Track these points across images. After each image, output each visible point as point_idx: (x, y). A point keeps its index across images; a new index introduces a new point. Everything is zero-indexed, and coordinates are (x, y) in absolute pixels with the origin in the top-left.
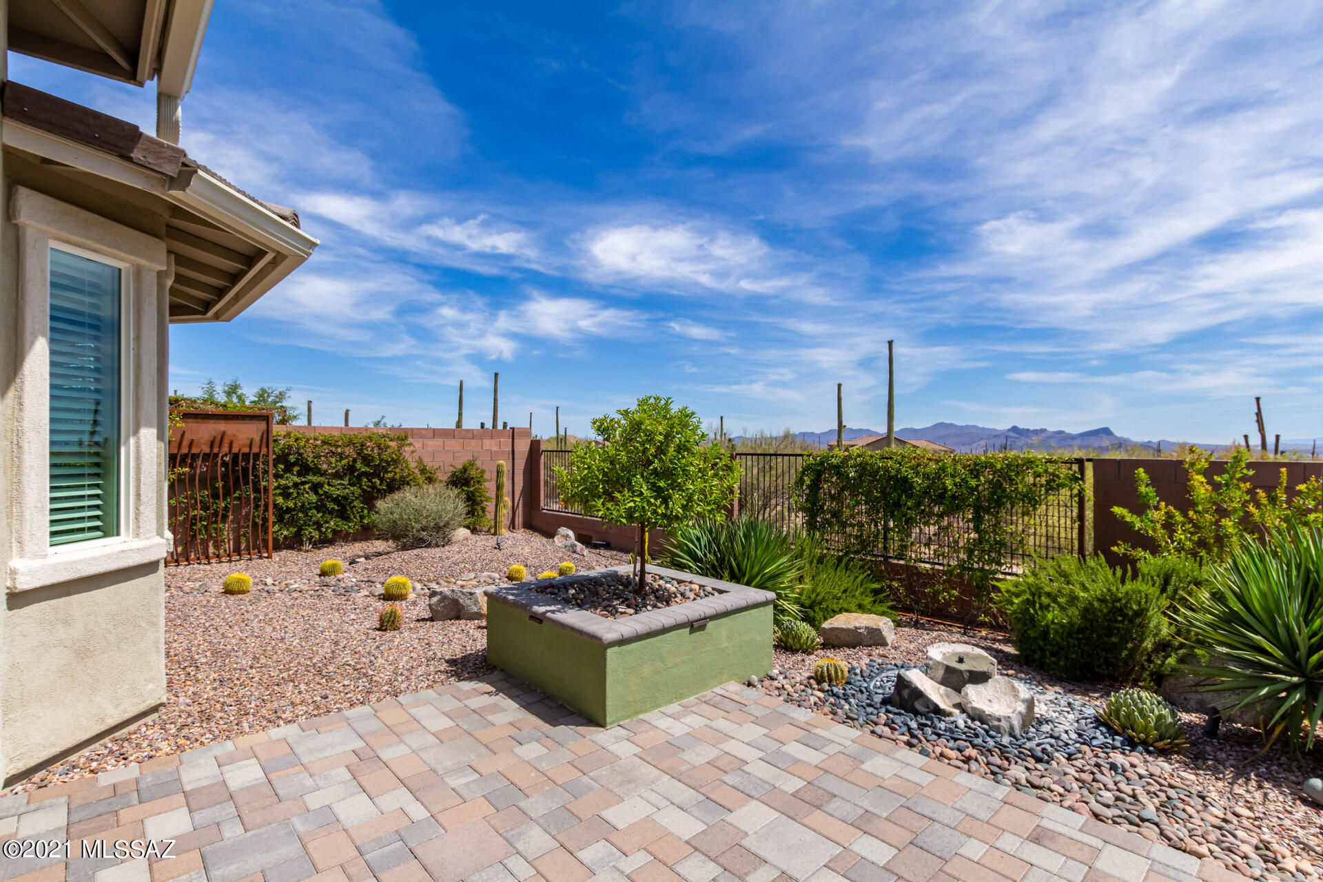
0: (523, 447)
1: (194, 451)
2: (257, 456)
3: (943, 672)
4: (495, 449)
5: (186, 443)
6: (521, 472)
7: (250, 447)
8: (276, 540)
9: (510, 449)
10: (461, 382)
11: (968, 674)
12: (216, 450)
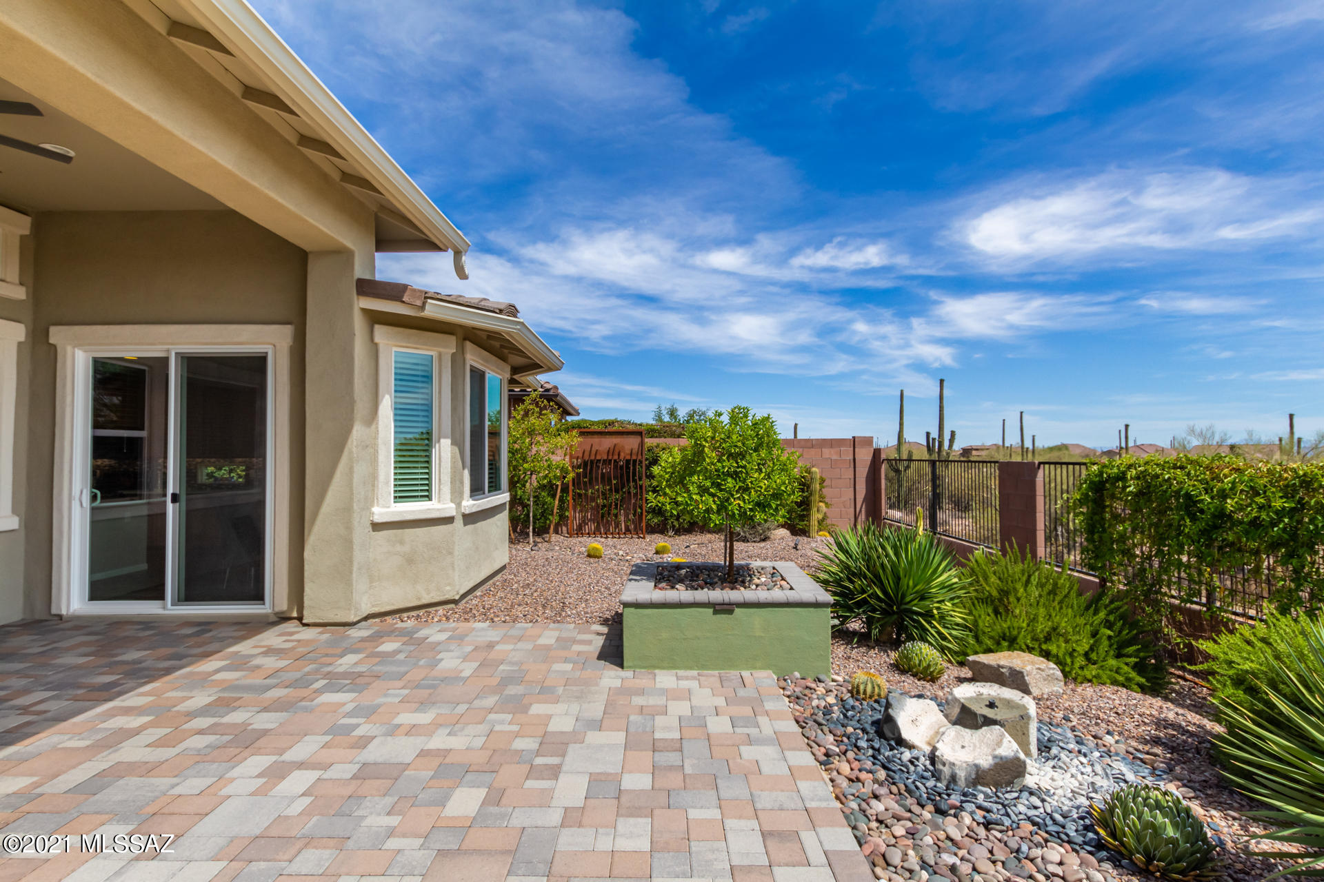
0: (865, 457)
1: (598, 458)
2: (635, 461)
3: (959, 710)
4: (835, 457)
5: (593, 452)
6: (863, 480)
7: (631, 455)
8: (648, 525)
9: (852, 457)
10: (902, 392)
11: (982, 720)
12: (610, 458)
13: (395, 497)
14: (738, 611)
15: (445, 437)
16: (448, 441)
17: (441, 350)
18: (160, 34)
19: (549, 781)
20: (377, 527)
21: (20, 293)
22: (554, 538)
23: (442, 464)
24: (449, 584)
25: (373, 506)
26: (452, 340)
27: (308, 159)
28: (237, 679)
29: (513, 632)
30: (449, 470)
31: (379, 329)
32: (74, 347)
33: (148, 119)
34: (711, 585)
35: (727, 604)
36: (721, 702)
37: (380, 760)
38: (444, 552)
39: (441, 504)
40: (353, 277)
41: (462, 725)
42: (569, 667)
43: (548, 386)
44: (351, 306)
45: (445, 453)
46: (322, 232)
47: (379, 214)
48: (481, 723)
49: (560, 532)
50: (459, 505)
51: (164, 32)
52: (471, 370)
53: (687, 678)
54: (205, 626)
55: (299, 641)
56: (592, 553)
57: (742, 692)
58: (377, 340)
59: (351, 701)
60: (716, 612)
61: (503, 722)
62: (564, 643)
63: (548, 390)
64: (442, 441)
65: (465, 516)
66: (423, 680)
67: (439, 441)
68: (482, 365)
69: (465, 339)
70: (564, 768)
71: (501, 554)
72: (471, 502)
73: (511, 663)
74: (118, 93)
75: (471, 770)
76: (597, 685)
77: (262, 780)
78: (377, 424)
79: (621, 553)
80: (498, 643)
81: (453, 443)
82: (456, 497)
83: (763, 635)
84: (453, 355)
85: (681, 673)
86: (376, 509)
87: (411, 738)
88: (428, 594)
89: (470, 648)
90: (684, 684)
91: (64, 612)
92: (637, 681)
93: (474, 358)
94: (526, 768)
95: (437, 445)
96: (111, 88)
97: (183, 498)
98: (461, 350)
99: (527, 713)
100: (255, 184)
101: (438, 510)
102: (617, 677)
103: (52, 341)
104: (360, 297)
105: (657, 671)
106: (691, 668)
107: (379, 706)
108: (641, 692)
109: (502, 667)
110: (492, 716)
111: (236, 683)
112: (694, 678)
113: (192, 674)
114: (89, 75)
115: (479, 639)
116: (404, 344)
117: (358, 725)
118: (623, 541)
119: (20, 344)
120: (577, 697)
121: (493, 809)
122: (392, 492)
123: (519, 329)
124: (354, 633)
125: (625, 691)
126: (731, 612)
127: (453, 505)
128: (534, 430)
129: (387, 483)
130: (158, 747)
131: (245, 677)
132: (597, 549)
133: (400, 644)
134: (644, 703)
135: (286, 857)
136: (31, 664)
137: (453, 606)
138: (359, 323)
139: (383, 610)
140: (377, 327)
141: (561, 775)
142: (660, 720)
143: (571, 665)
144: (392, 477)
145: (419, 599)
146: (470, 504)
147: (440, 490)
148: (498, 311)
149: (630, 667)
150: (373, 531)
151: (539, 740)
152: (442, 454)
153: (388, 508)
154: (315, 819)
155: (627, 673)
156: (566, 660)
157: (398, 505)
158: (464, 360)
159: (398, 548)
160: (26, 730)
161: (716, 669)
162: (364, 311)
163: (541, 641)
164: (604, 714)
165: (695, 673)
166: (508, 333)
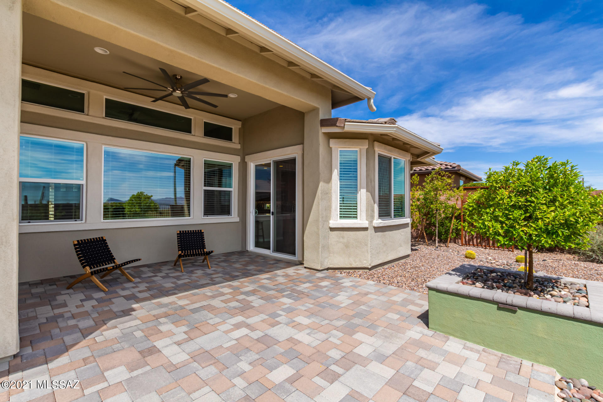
13: (340, 217)
14: (519, 311)
15: (363, 188)
16: (365, 190)
17: (361, 147)
18: (224, 36)
19: (326, 382)
20: (332, 229)
21: (238, 146)
22: (451, 245)
23: (362, 202)
24: (366, 260)
25: (330, 220)
26: (366, 142)
27: (294, 72)
28: (266, 284)
29: (384, 290)
30: (365, 205)
31: (332, 142)
32: (250, 162)
33: (220, 69)
34: (507, 288)
35: (509, 305)
36: (487, 378)
37: (272, 335)
38: (363, 244)
39: (361, 221)
40: (319, 119)
41: (317, 331)
42: (396, 317)
43: (454, 165)
44: (318, 133)
45: (363, 196)
46: (301, 101)
47: (333, 90)
48: (326, 334)
49: (457, 242)
50: (371, 222)
51: (225, 35)
52: (379, 156)
53: (472, 350)
54: (278, 261)
55: (298, 273)
56: (468, 256)
57: (512, 378)
58: (331, 146)
59: (289, 304)
60: (499, 309)
61: (336, 337)
62: (406, 302)
63: (454, 168)
64: (361, 190)
65: (375, 228)
66: (323, 303)
67: (360, 190)
68: (388, 153)
69: (374, 141)
70: (341, 379)
71: (406, 250)
72: (380, 221)
73: (369, 306)
74: (207, 62)
75: (299, 357)
76: (404, 333)
77: (232, 327)
78: (332, 183)
79: (490, 258)
80: (371, 293)
81: (367, 191)
82: (370, 217)
83: (546, 337)
84: (367, 149)
85: (469, 344)
86: (331, 222)
87: (293, 329)
88: (355, 263)
89: (356, 293)
90: (467, 353)
91: (249, 250)
92: (432, 339)
93: (380, 150)
94: (323, 368)
95: (359, 192)
96: (204, 61)
97: (275, 213)
98: (371, 146)
99: (351, 335)
100: (267, 86)
101: (360, 224)
102: (421, 333)
103: (246, 161)
104: (322, 128)
105: (451, 337)
106: (478, 343)
107: (296, 309)
108: (428, 348)
109: (362, 307)
110: (335, 332)
111: (265, 285)
112: (478, 351)
113: (258, 277)
114: (196, 58)
115: (364, 289)
116: (344, 147)
117: (281, 315)
118: (496, 251)
119: (239, 163)
120: (386, 337)
121: (287, 385)
122: (339, 214)
123: (395, 131)
124: (319, 275)
125: (419, 344)
126: (514, 312)
127: (367, 222)
128: (437, 188)
129: (336, 210)
130: (223, 302)
131: (269, 283)
132: (471, 254)
133: (330, 283)
134: (425, 356)
135: (204, 365)
136: (227, 265)
137: (368, 271)
138: (322, 139)
139: (335, 267)
140: (331, 140)
141: (337, 382)
142: (426, 373)
143: (399, 316)
144: (339, 207)
145: (351, 264)
146: (378, 222)
147: (361, 214)
148: (384, 123)
149: (433, 329)
150: (331, 231)
151: (343, 354)
152: (361, 197)
153: (336, 221)
154: (229, 352)
155: (429, 332)
156: (398, 313)
157: (341, 220)
158: (374, 151)
159: (341, 240)
160: (204, 286)
161: (501, 351)
162: (324, 133)
163: (395, 298)
164: (393, 353)
165: (481, 348)
166: (390, 133)
